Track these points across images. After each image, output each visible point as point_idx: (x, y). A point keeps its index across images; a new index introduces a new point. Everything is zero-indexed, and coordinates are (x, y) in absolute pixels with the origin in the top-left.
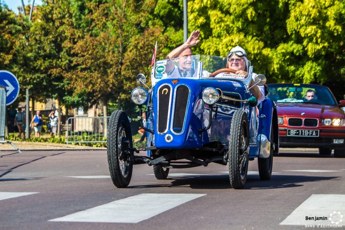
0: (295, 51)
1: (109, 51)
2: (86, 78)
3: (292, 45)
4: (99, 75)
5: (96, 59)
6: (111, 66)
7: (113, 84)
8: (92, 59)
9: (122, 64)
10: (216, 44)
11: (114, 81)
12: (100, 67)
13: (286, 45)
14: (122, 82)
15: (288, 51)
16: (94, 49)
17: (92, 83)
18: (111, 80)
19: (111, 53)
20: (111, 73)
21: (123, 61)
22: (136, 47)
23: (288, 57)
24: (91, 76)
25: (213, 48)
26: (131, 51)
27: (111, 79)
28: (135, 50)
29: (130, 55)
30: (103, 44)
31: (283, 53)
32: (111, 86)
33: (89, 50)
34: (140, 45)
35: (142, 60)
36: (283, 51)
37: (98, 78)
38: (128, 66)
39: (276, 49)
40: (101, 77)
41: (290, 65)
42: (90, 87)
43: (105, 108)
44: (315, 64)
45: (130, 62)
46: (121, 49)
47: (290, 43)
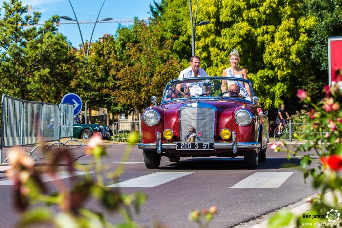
0: (270, 75)
2: (126, 95)
3: (267, 72)
5: (133, 82)
6: (144, 86)
7: (145, 99)
8: (130, 81)
9: (150, 85)
10: (215, 71)
11: (145, 97)
12: (135, 87)
13: (263, 71)
15: (265, 75)
16: (132, 75)
17: (130, 98)
19: (143, 77)
20: (143, 91)
21: (151, 83)
22: (160, 73)
23: (265, 79)
24: (130, 94)
25: (213, 73)
26: (157, 76)
27: (143, 95)
28: (159, 75)
29: (156, 79)
30: (138, 71)
32: (143, 100)
33: (128, 76)
34: (163, 72)
36: (262, 75)
37: (134, 95)
38: (154, 86)
39: (256, 74)
40: (136, 94)
41: (266, 85)
42: (129, 101)
43: (139, 114)
44: (283, 85)
45: (156, 83)
46: (150, 75)
47: (266, 70)
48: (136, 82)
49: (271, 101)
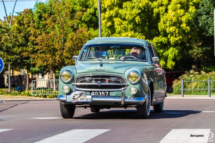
0: (163, 41)
1: (56, 42)
2: (43, 58)
3: (161, 38)
4: (50, 56)
5: (49, 46)
6: (57, 50)
7: (59, 61)
8: (46, 46)
11: (59, 59)
12: (51, 51)
13: (158, 38)
14: (64, 60)
15: (160, 41)
16: (48, 41)
17: (46, 61)
18: (57, 58)
20: (58, 54)
21: (64, 48)
22: (72, 39)
23: (159, 45)
24: (46, 57)
26: (68, 42)
28: (71, 41)
29: (68, 44)
30: (53, 38)
31: (156, 42)
32: (57, 62)
33: (44, 42)
34: (74, 38)
35: (75, 47)
36: (157, 41)
37: (50, 58)
38: (67, 50)
39: (152, 40)
41: (160, 49)
42: (45, 63)
43: (54, 74)
45: (68, 48)
46: (63, 41)
47: (161, 36)
48: (52, 47)
49: (164, 63)
